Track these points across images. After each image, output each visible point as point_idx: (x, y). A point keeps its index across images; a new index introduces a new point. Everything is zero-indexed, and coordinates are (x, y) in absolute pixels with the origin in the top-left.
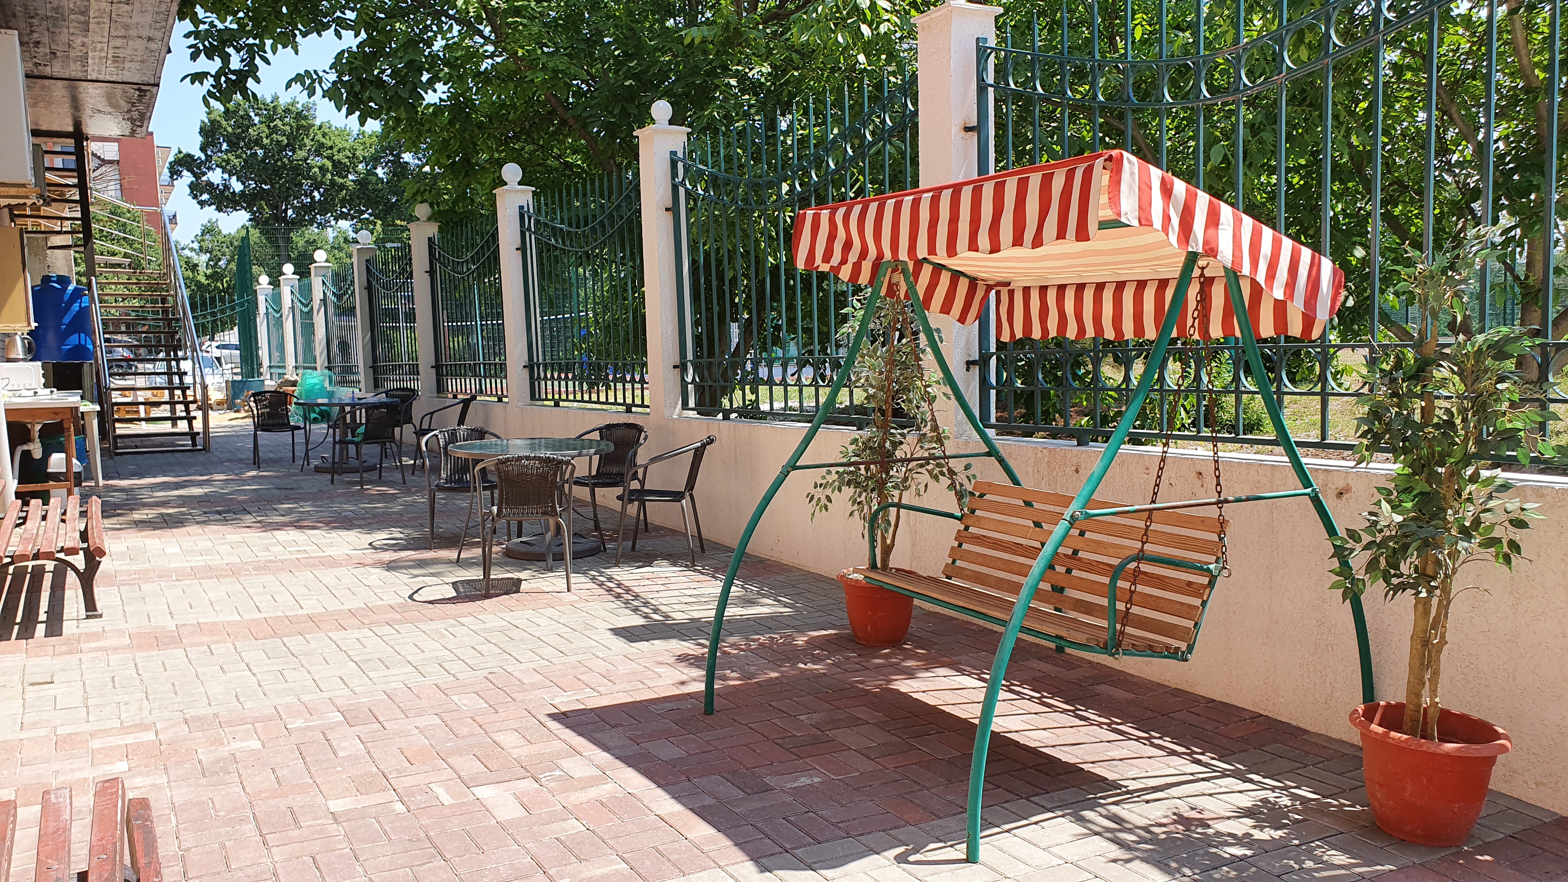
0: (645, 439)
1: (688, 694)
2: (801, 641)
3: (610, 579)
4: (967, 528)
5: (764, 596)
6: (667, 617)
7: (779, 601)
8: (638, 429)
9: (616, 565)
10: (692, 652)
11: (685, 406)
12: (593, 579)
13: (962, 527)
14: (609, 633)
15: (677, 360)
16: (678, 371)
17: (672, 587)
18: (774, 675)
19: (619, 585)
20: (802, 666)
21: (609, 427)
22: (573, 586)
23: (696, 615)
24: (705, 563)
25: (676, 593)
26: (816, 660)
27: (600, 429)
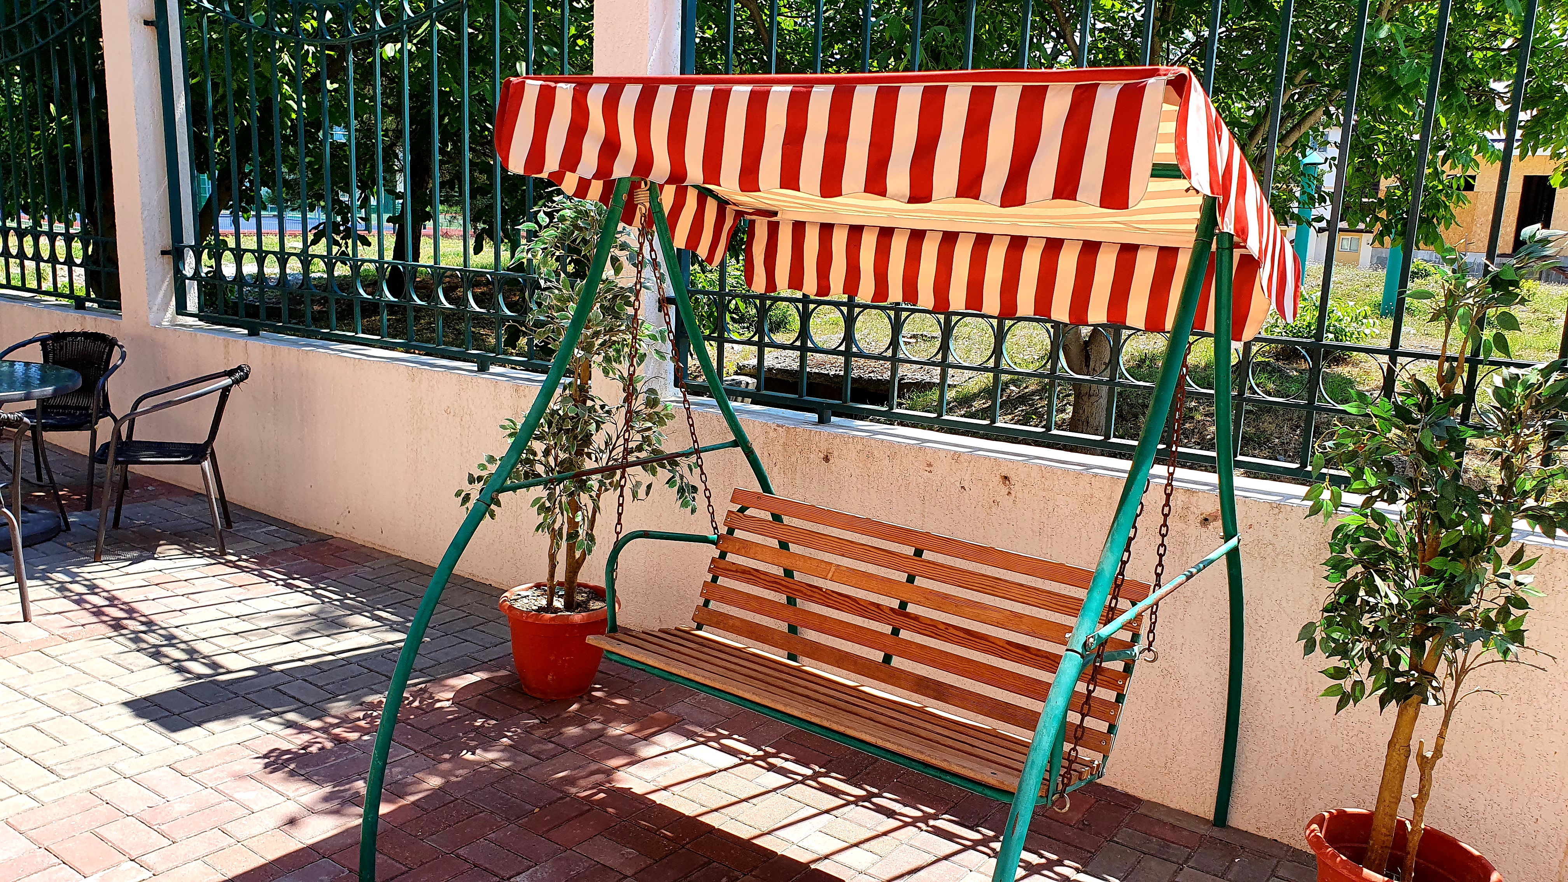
0: (123, 357)
1: (313, 848)
2: (444, 699)
3: (93, 588)
4: (723, 555)
5: (354, 610)
6: (215, 666)
7: (379, 619)
8: (111, 343)
9: (96, 559)
10: (285, 746)
11: (181, 308)
12: (62, 588)
13: (717, 553)
14: (126, 712)
15: (167, 242)
16: (169, 259)
17: (203, 599)
18: (435, 782)
19: (112, 601)
20: (469, 756)
21: (58, 337)
22: (33, 608)
23: (264, 658)
24: (240, 547)
25: (212, 613)
26: (486, 740)
27: (43, 341)
